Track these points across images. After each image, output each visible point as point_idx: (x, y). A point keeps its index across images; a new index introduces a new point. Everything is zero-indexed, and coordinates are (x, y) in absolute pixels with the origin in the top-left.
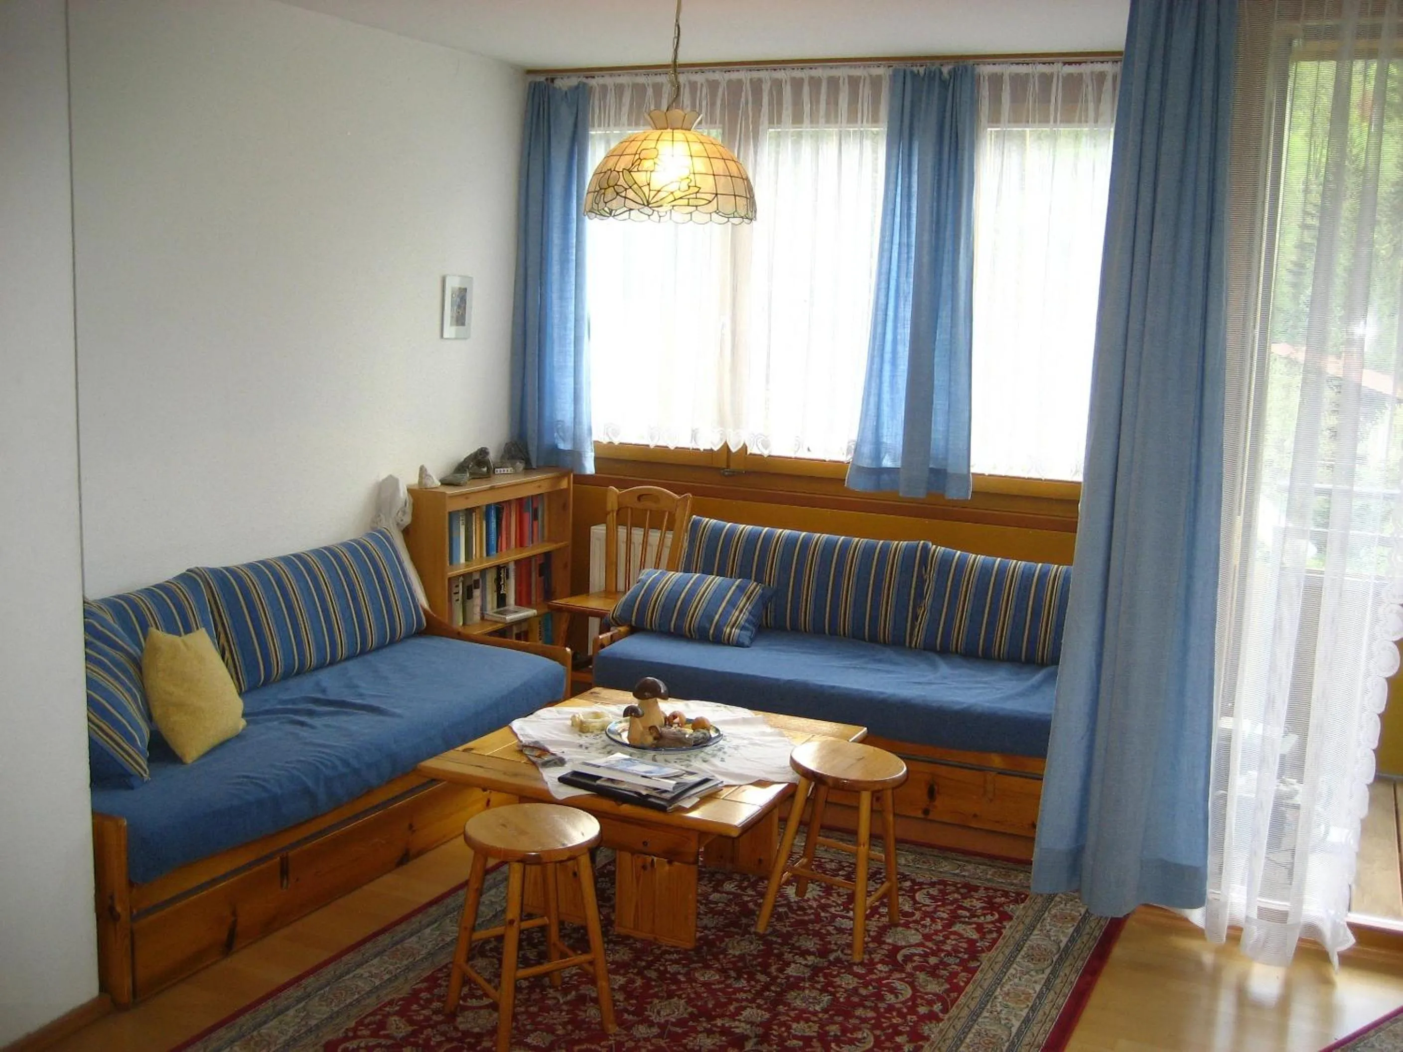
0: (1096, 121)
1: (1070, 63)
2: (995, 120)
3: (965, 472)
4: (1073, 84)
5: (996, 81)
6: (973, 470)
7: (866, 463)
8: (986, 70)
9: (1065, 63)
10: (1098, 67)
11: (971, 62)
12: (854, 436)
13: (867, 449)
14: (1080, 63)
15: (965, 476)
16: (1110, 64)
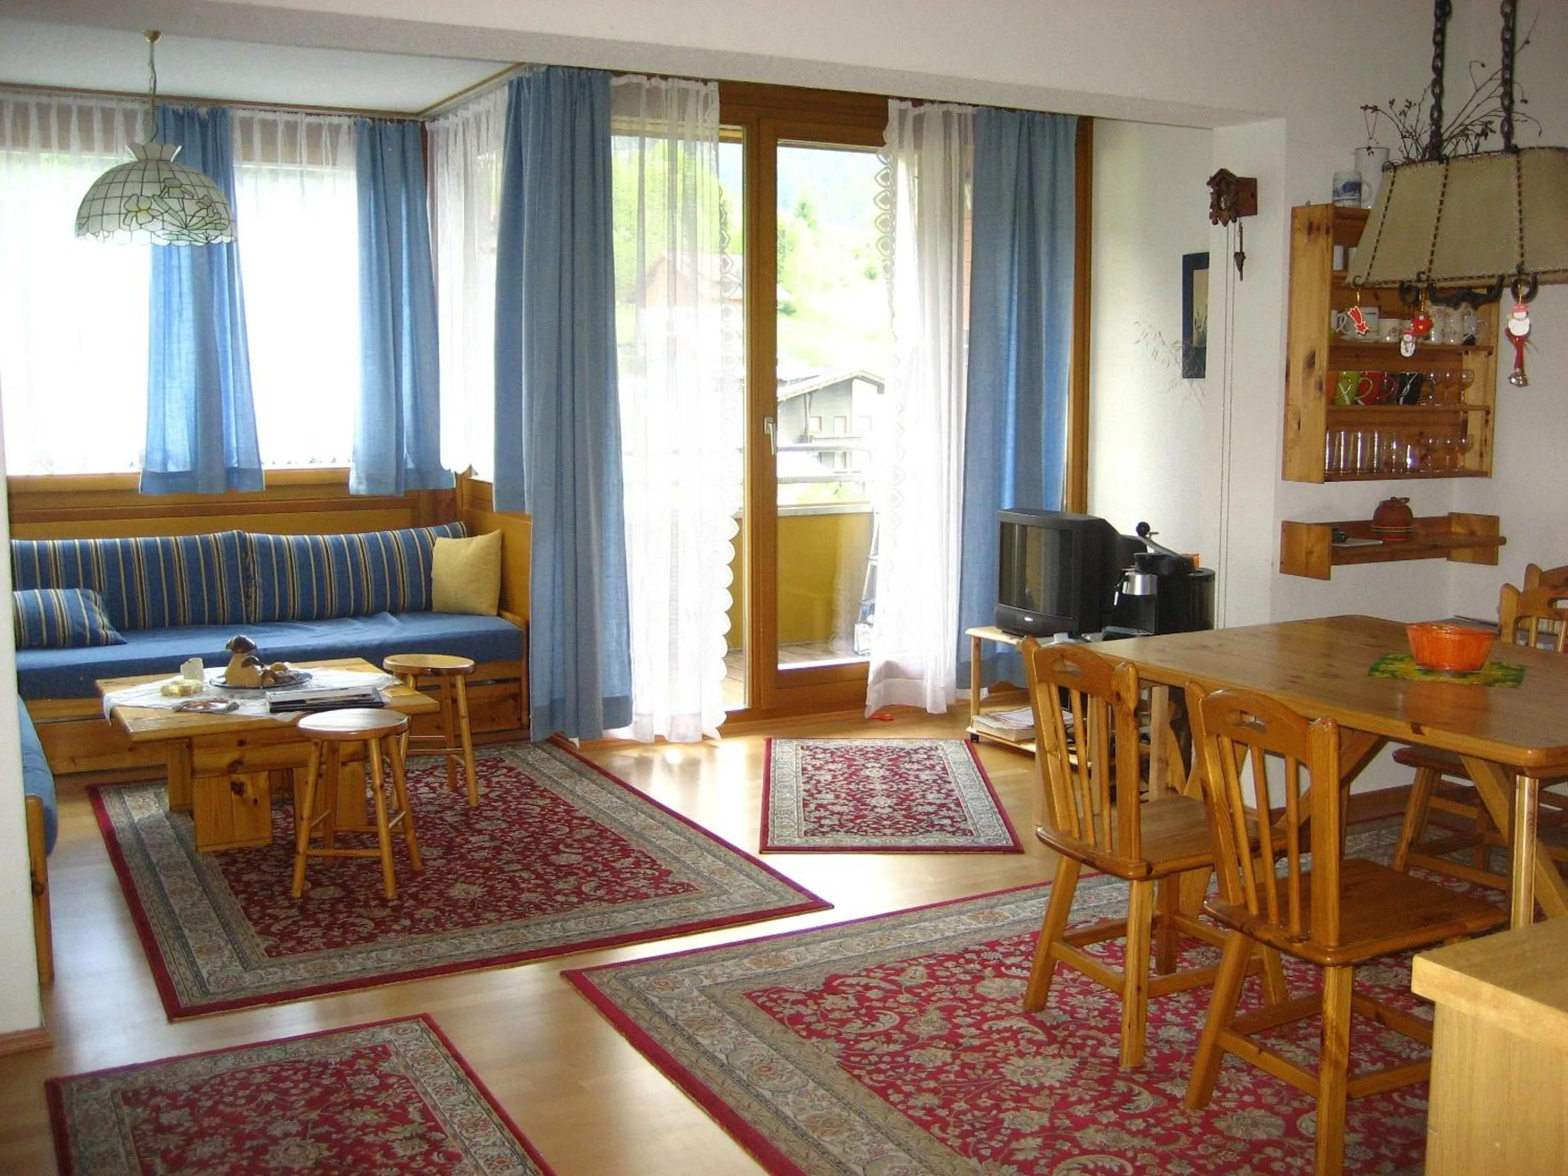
0: (334, 164)
1: (311, 114)
2: (248, 157)
3: (257, 467)
4: (314, 133)
5: (247, 125)
6: (264, 467)
7: (157, 469)
8: (240, 113)
9: (307, 114)
10: (335, 120)
11: (226, 106)
12: (142, 445)
13: (158, 457)
14: (318, 115)
15: (257, 472)
16: (346, 118)
